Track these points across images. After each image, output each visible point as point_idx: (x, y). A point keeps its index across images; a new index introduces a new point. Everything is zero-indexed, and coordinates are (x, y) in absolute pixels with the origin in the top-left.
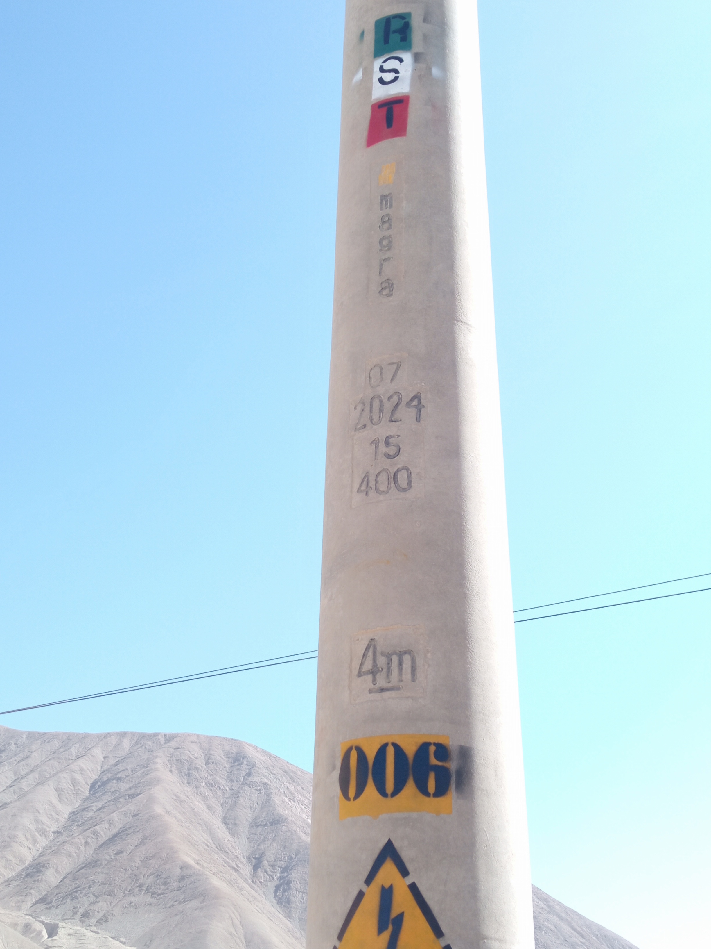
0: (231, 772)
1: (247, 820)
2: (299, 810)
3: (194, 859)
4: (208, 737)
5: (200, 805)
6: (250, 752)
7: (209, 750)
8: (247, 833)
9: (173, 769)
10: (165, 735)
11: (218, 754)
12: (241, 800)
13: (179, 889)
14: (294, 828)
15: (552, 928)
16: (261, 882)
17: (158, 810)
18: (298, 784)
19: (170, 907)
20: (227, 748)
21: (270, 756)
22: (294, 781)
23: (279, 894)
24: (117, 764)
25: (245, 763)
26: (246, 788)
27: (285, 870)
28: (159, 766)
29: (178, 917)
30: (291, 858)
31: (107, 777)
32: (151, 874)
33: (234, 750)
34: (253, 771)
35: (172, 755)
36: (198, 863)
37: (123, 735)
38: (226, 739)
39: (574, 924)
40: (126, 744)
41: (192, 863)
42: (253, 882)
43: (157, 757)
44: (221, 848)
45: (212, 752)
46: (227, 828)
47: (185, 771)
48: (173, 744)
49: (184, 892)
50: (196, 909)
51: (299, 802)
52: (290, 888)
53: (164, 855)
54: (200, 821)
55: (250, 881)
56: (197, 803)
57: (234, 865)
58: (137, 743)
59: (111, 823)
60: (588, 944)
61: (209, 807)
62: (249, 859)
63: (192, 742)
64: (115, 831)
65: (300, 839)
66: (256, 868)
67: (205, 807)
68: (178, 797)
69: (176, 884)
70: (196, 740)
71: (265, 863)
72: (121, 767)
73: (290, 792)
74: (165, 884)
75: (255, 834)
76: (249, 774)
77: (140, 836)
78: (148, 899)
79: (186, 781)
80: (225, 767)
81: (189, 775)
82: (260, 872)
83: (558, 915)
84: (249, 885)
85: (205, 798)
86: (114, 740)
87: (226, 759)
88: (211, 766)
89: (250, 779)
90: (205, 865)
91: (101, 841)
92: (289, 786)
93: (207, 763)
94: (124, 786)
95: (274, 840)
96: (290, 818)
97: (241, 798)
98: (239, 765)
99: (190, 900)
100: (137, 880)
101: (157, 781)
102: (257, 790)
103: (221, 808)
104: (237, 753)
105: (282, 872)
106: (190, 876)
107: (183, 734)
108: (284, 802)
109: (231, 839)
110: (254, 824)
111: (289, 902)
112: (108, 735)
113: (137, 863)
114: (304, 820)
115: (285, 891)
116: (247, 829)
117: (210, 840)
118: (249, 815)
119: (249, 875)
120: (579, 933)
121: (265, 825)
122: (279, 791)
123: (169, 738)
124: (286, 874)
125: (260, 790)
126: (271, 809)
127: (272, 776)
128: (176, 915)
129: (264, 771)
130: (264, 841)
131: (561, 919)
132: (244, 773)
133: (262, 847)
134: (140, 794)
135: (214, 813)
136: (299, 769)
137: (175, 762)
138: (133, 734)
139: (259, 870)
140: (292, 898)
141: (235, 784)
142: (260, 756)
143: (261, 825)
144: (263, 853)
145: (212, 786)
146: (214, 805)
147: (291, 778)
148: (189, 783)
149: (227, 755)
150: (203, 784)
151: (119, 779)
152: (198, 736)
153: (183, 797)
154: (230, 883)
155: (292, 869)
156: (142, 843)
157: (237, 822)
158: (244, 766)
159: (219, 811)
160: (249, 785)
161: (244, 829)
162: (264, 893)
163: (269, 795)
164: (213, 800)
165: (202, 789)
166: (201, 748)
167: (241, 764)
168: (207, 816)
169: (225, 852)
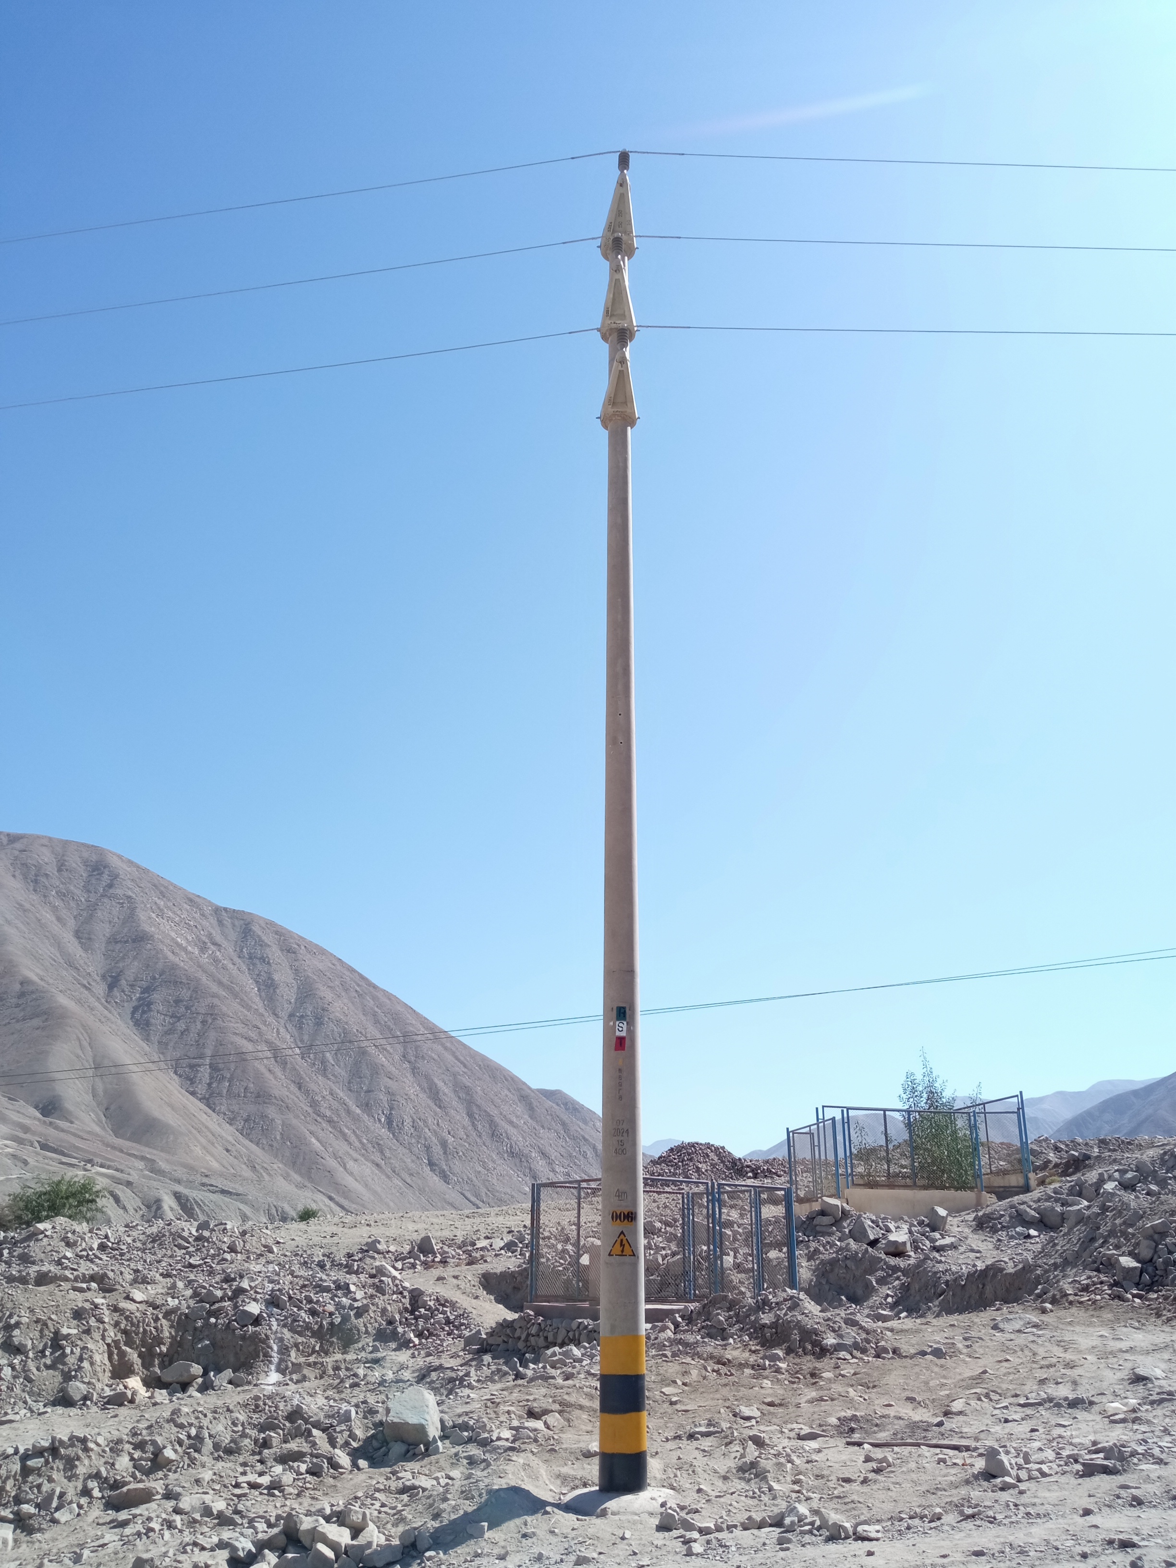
0: (88, 882)
1: (104, 935)
2: (168, 927)
4: (62, 841)
5: (48, 916)
6: (114, 862)
7: (63, 855)
10: (8, 835)
11: (74, 861)
12: (99, 913)
14: (161, 946)
15: (436, 1057)
16: (116, 1002)
18: (169, 900)
20: (86, 855)
21: (138, 867)
22: (164, 896)
23: (137, 1016)
26: (106, 900)
27: (146, 990)
30: (154, 978)
33: (94, 858)
34: (115, 882)
35: (16, 858)
39: (458, 1054)
41: (35, 978)
46: (80, 942)
48: (18, 845)
50: (38, 1029)
51: (169, 919)
52: (150, 1010)
55: (103, 1001)
57: (85, 982)
60: (469, 1073)
65: (167, 958)
66: (111, 987)
68: (21, 905)
71: (123, 982)
73: (159, 908)
76: (110, 886)
80: (82, 876)
82: (116, 992)
83: (443, 1045)
84: (102, 1004)
85: (55, 909)
87: (84, 867)
88: (65, 874)
89: (111, 891)
92: (158, 901)
95: (135, 958)
96: (156, 936)
97: (98, 911)
104: (97, 862)
105: (142, 993)
106: (32, 992)
108: (150, 918)
109: (84, 955)
110: (113, 940)
111: (148, 1024)
114: (173, 939)
115: (144, 1012)
119: (102, 994)
120: (462, 1063)
121: (126, 942)
122: (145, 906)
124: (146, 995)
125: (122, 903)
126: (134, 924)
127: (138, 889)
129: (130, 884)
130: (123, 958)
131: (446, 1048)
133: (121, 965)
136: (172, 884)
137: (19, 866)
140: (153, 1021)
142: (125, 867)
144: (121, 971)
147: (161, 893)
149: (86, 863)
153: (27, 906)
154: (79, 1002)
155: (154, 990)
157: (93, 937)
158: (105, 876)
160: (109, 898)
161: (100, 945)
162: (119, 1014)
163: (133, 910)
164: (64, 911)
165: (51, 898)
166: (53, 852)
167: (101, 874)
168: (56, 928)
169: (76, 968)
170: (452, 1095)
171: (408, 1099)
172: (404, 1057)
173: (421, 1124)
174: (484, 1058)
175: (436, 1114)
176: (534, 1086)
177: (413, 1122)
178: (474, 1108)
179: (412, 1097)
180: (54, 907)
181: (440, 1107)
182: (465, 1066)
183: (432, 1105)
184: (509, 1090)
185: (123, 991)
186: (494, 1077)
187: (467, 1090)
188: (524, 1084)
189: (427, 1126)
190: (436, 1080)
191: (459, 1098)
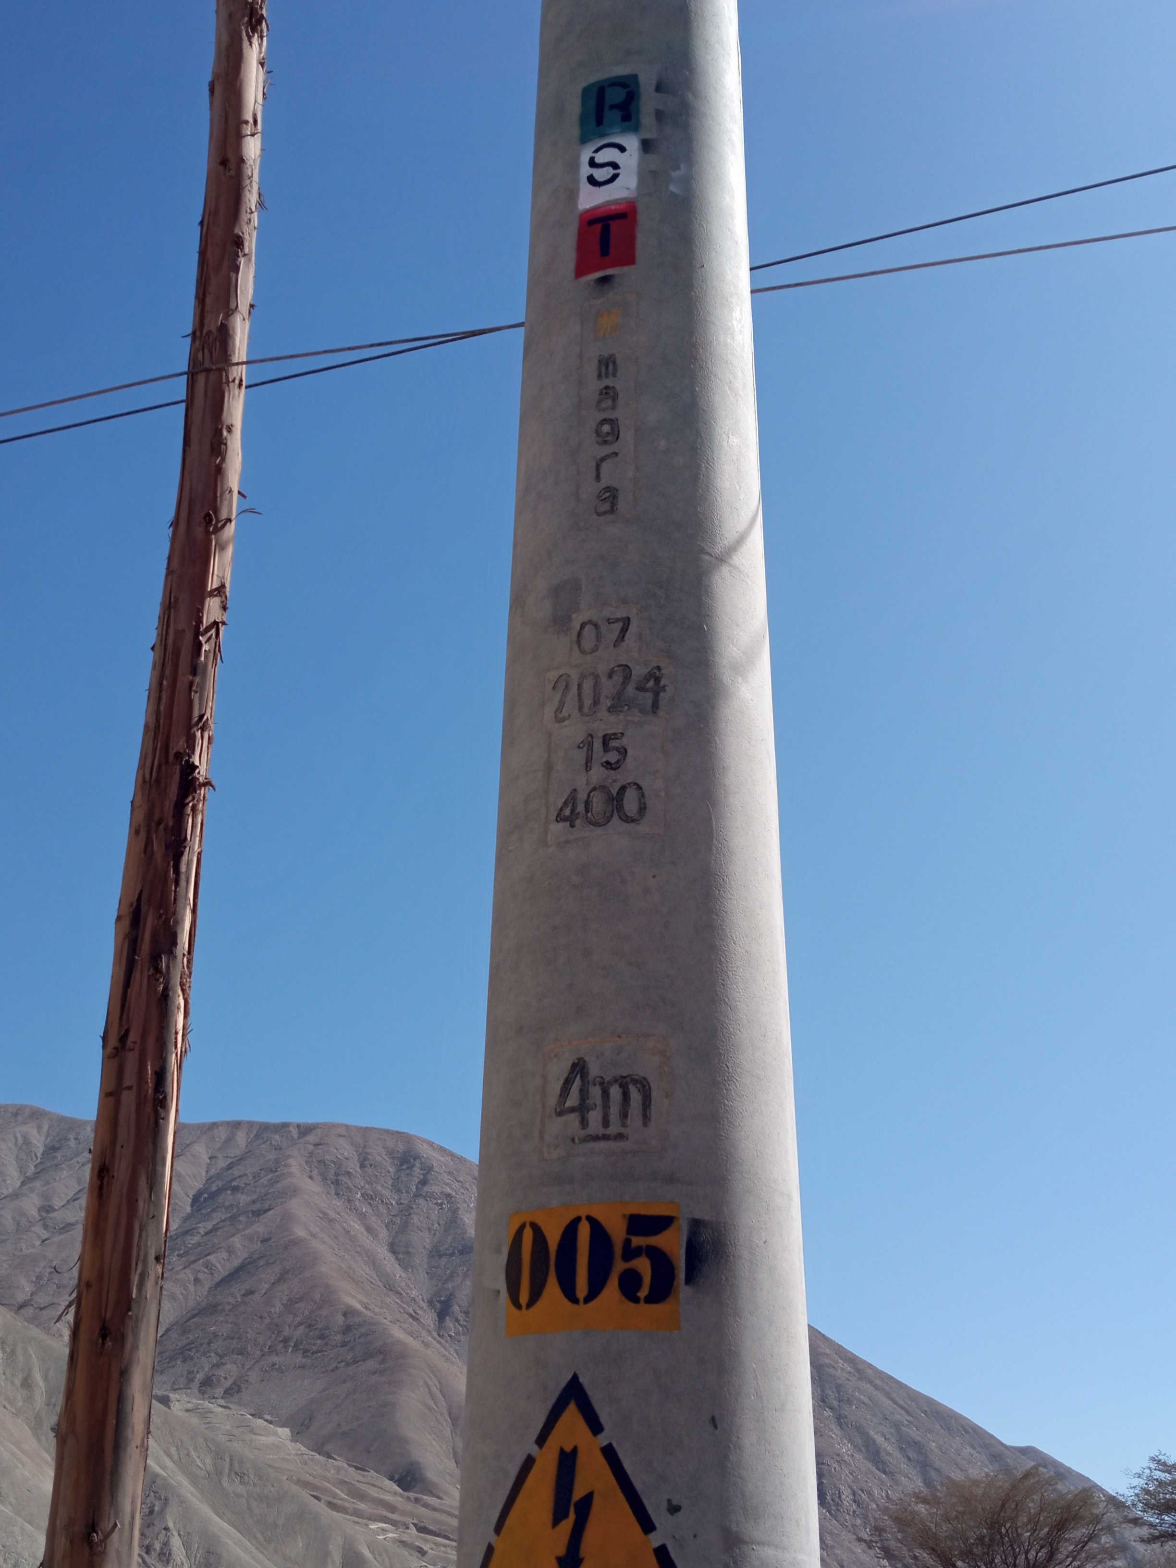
3: (361, 1302)
8: (426, 1266)
9: (315, 1173)
13: (344, 1344)
17: (300, 1232)
19: (333, 1370)
24: (230, 1167)
25: (418, 1165)
28: (294, 1169)
29: (348, 1384)
31: (217, 1186)
32: (300, 1324)
36: (366, 1308)
37: (236, 1125)
38: (387, 1131)
40: (241, 1138)
42: (439, 1335)
43: (289, 1157)
44: (391, 1288)
45: (369, 1150)
47: (331, 1176)
49: (352, 1349)
53: (317, 1296)
54: (359, 1249)
56: (351, 1223)
58: (257, 1136)
59: (230, 1251)
61: (369, 1229)
62: (431, 1303)
63: (340, 1136)
64: (236, 1262)
67: (363, 1229)
69: (339, 1338)
70: (344, 1133)
72: (236, 1172)
74: (322, 1337)
75: (438, 1267)
77: (277, 1269)
78: (299, 1359)
79: (333, 1192)
81: (337, 1183)
86: (222, 1134)
90: (377, 1310)
91: (218, 1278)
93: (362, 1166)
94: (243, 1199)
98: (408, 1168)
99: (364, 1360)
100: (280, 1332)
101: (295, 1191)
102: (437, 1204)
103: (385, 1231)
107: (325, 1124)
112: (214, 1125)
113: (278, 1308)
116: (425, 1260)
117: (375, 1276)
118: (428, 1240)
123: (305, 1130)
128: (345, 1381)
132: (417, 1180)
134: (270, 1209)
135: (375, 1237)
138: (251, 1124)
139: (447, 1318)
141: (404, 1195)
143: (445, 1254)
145: (372, 1199)
146: (375, 1226)
148: (337, 1194)
150: (359, 1196)
151: (235, 1189)
152: (347, 1127)
156: (281, 1279)
159: (383, 1233)
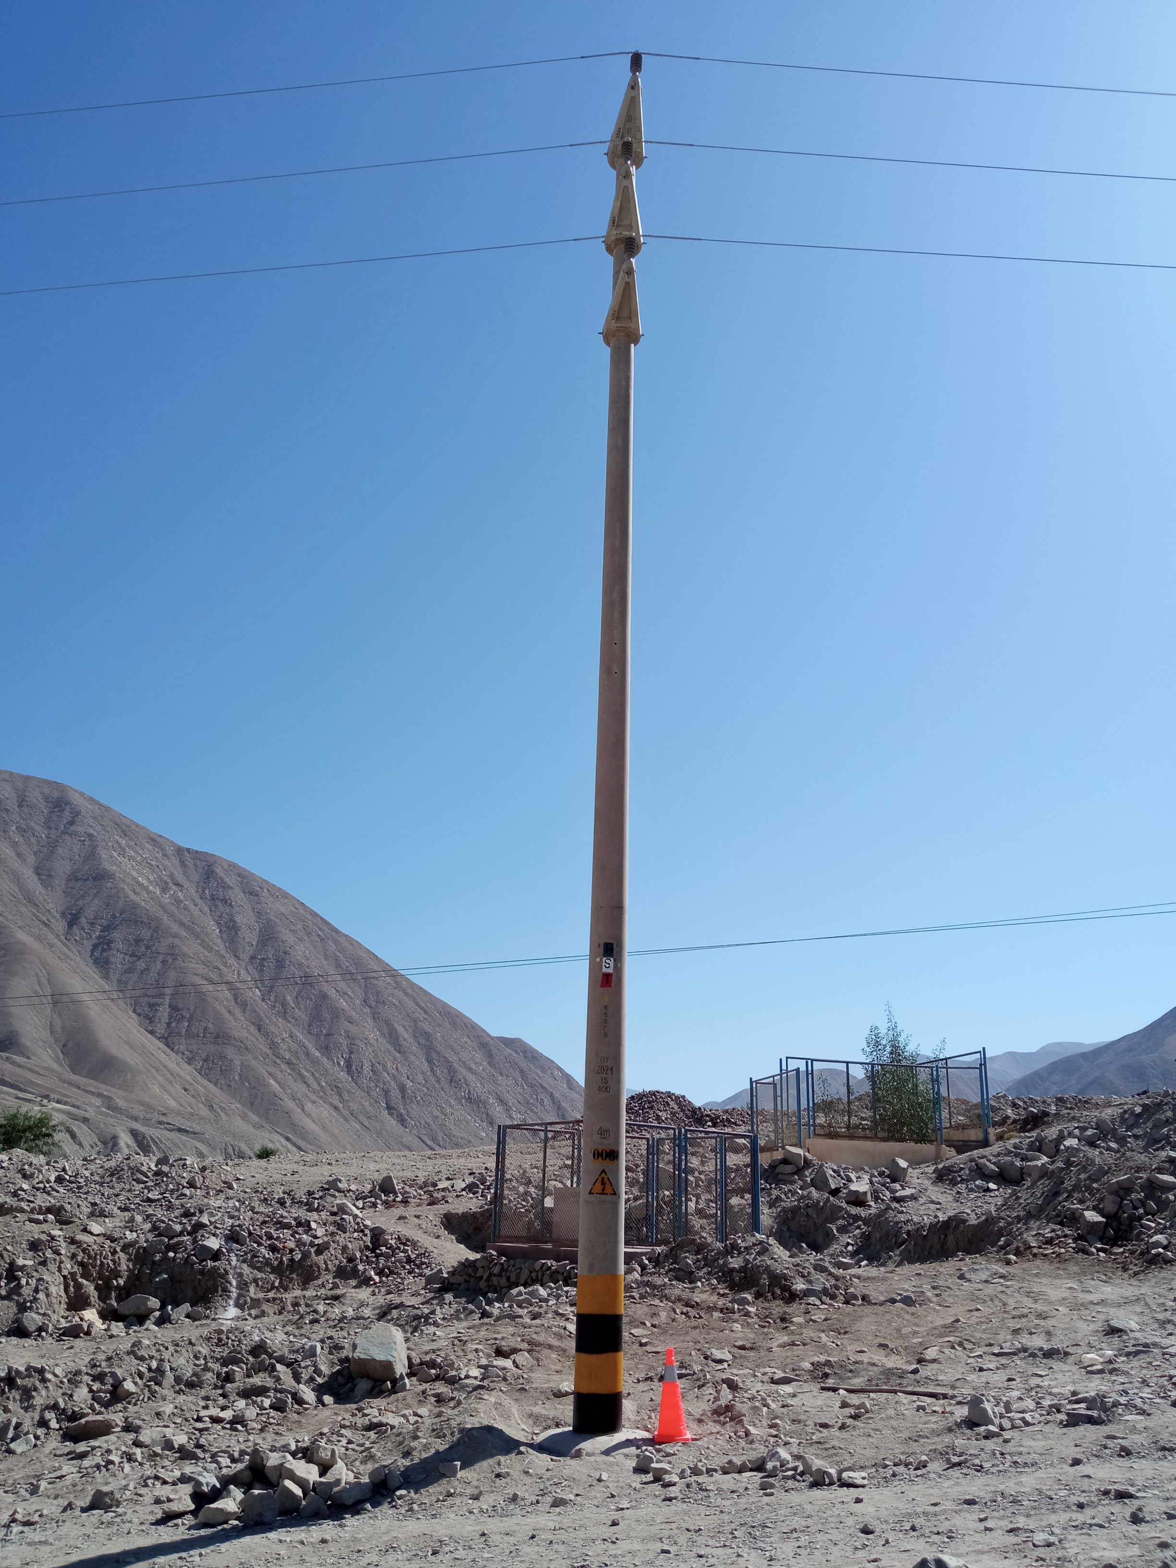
0: (49, 819)
1: (64, 872)
2: (129, 866)
4: (23, 776)
5: (8, 852)
6: (76, 799)
7: (24, 791)
11: (35, 797)
14: (122, 885)
15: (397, 1003)
16: (76, 940)
18: (131, 839)
20: (47, 791)
21: (100, 805)
22: (126, 835)
23: (97, 954)
26: (67, 837)
27: (106, 929)
30: (114, 917)
33: (56, 794)
34: (76, 819)
39: (419, 1000)
46: (40, 879)
51: (131, 858)
52: (110, 948)
55: (63, 938)
57: (44, 919)
60: (430, 1020)
65: (128, 897)
66: (70, 925)
71: (83, 920)
73: (121, 847)
76: (72, 823)
80: (42, 812)
82: (76, 930)
83: (404, 991)
84: (61, 942)
85: (14, 844)
87: (45, 804)
88: (26, 809)
89: (72, 828)
92: (120, 840)
95: (95, 896)
96: (117, 875)
97: (59, 848)
104: (58, 798)
105: (102, 931)
108: (111, 856)
109: (43, 891)
110: (73, 877)
111: (107, 962)
114: (134, 878)
115: (103, 950)
119: (62, 931)
120: (422, 1009)
121: (87, 880)
122: (107, 844)
124: (106, 933)
125: (84, 841)
126: (95, 862)
127: (99, 827)
129: (91, 821)
130: (83, 896)
131: (407, 994)
133: (81, 903)
136: (134, 823)
140: (112, 959)
142: (87, 804)
144: (81, 909)
147: (123, 831)
149: (46, 799)
154: (38, 938)
155: (114, 928)
157: (53, 873)
158: (67, 813)
160: (70, 835)
161: (60, 882)
162: (79, 952)
163: (94, 848)
164: (25, 847)
165: (11, 834)
166: (13, 787)
167: (62, 811)
168: (15, 863)
169: (36, 905)
170: (411, 1040)
171: (368, 1043)
172: (365, 1001)
173: (380, 1068)
174: (445, 1005)
175: (395, 1058)
176: (494, 1034)
177: (372, 1066)
178: (434, 1055)
179: (372, 1041)
180: (14, 842)
181: (399, 1052)
182: (426, 1012)
183: (392, 1049)
184: (469, 1037)
185: (83, 929)
186: (454, 1024)
187: (427, 1036)
188: (484, 1031)
189: (386, 1071)
190: (396, 1025)
191: (419, 1043)
